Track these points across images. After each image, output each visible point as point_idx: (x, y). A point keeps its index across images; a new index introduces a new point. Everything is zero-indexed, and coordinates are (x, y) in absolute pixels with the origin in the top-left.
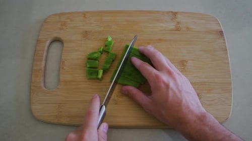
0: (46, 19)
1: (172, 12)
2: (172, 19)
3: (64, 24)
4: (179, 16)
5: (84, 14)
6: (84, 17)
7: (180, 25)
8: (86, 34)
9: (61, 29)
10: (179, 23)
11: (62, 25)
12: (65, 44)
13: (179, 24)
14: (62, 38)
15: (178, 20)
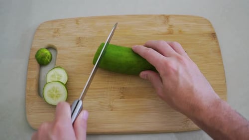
0: (39, 27)
1: (164, 15)
2: (165, 23)
3: (57, 31)
4: (171, 19)
5: (77, 21)
6: (77, 23)
7: (173, 29)
8: (79, 41)
9: (54, 36)
10: (171, 26)
11: (55, 33)
12: (59, 52)
13: (171, 28)
14: (55, 46)
15: (170, 23)
